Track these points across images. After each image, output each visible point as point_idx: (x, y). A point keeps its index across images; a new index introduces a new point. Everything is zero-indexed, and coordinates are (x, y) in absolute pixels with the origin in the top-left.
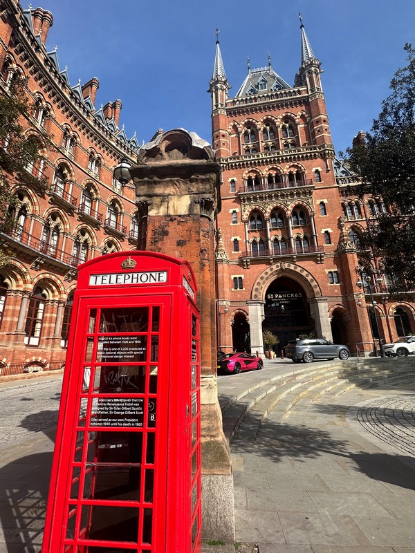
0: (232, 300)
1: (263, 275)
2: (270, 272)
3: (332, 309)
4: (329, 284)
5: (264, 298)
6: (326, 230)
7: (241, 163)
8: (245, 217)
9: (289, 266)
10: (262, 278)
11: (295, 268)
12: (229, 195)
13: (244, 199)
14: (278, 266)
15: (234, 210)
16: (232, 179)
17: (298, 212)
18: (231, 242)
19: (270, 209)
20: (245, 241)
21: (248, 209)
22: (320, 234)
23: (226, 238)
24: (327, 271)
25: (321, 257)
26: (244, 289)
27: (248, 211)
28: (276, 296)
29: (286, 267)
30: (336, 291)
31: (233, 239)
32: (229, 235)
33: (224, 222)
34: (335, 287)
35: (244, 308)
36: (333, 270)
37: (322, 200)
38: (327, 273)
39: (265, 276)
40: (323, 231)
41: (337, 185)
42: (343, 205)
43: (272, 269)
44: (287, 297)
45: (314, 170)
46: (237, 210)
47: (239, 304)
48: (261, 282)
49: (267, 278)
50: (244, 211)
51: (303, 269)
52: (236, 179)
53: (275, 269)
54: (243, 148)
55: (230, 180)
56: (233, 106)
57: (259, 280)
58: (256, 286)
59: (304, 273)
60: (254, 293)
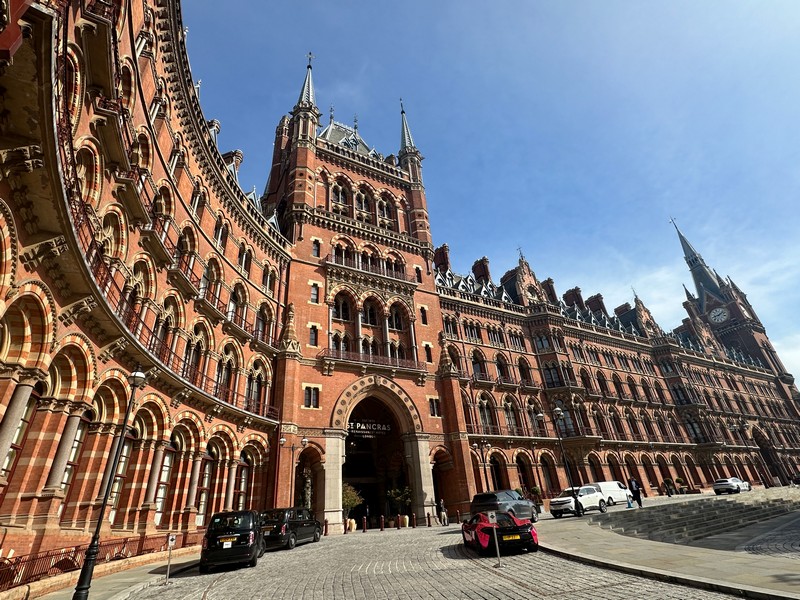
0: (301, 425)
1: (350, 389)
3: (434, 452)
4: (430, 416)
5: (347, 426)
6: (427, 343)
7: (331, 224)
8: (330, 297)
9: (385, 382)
10: (349, 394)
11: (392, 386)
12: (309, 259)
13: (331, 273)
14: (370, 380)
15: (315, 282)
16: (316, 238)
17: (393, 312)
18: (307, 328)
19: (364, 297)
20: (327, 332)
21: (336, 289)
22: (420, 347)
23: (300, 322)
24: (428, 397)
25: (423, 377)
26: (321, 408)
27: (336, 291)
28: (358, 425)
29: (382, 383)
30: (438, 426)
31: (310, 325)
32: (304, 318)
33: (298, 295)
34: (437, 421)
35: (319, 441)
36: (433, 397)
37: (422, 306)
38: (427, 400)
39: (353, 392)
40: (424, 345)
41: (437, 293)
43: (362, 383)
44: (371, 430)
45: (415, 267)
46: (321, 285)
47: (312, 433)
48: (347, 400)
49: (356, 395)
50: (330, 289)
51: (402, 390)
52: (321, 241)
53: (367, 384)
54: (332, 205)
55: (313, 239)
56: (326, 149)
57: (344, 397)
58: (339, 406)
59: (403, 397)
60: (336, 417)
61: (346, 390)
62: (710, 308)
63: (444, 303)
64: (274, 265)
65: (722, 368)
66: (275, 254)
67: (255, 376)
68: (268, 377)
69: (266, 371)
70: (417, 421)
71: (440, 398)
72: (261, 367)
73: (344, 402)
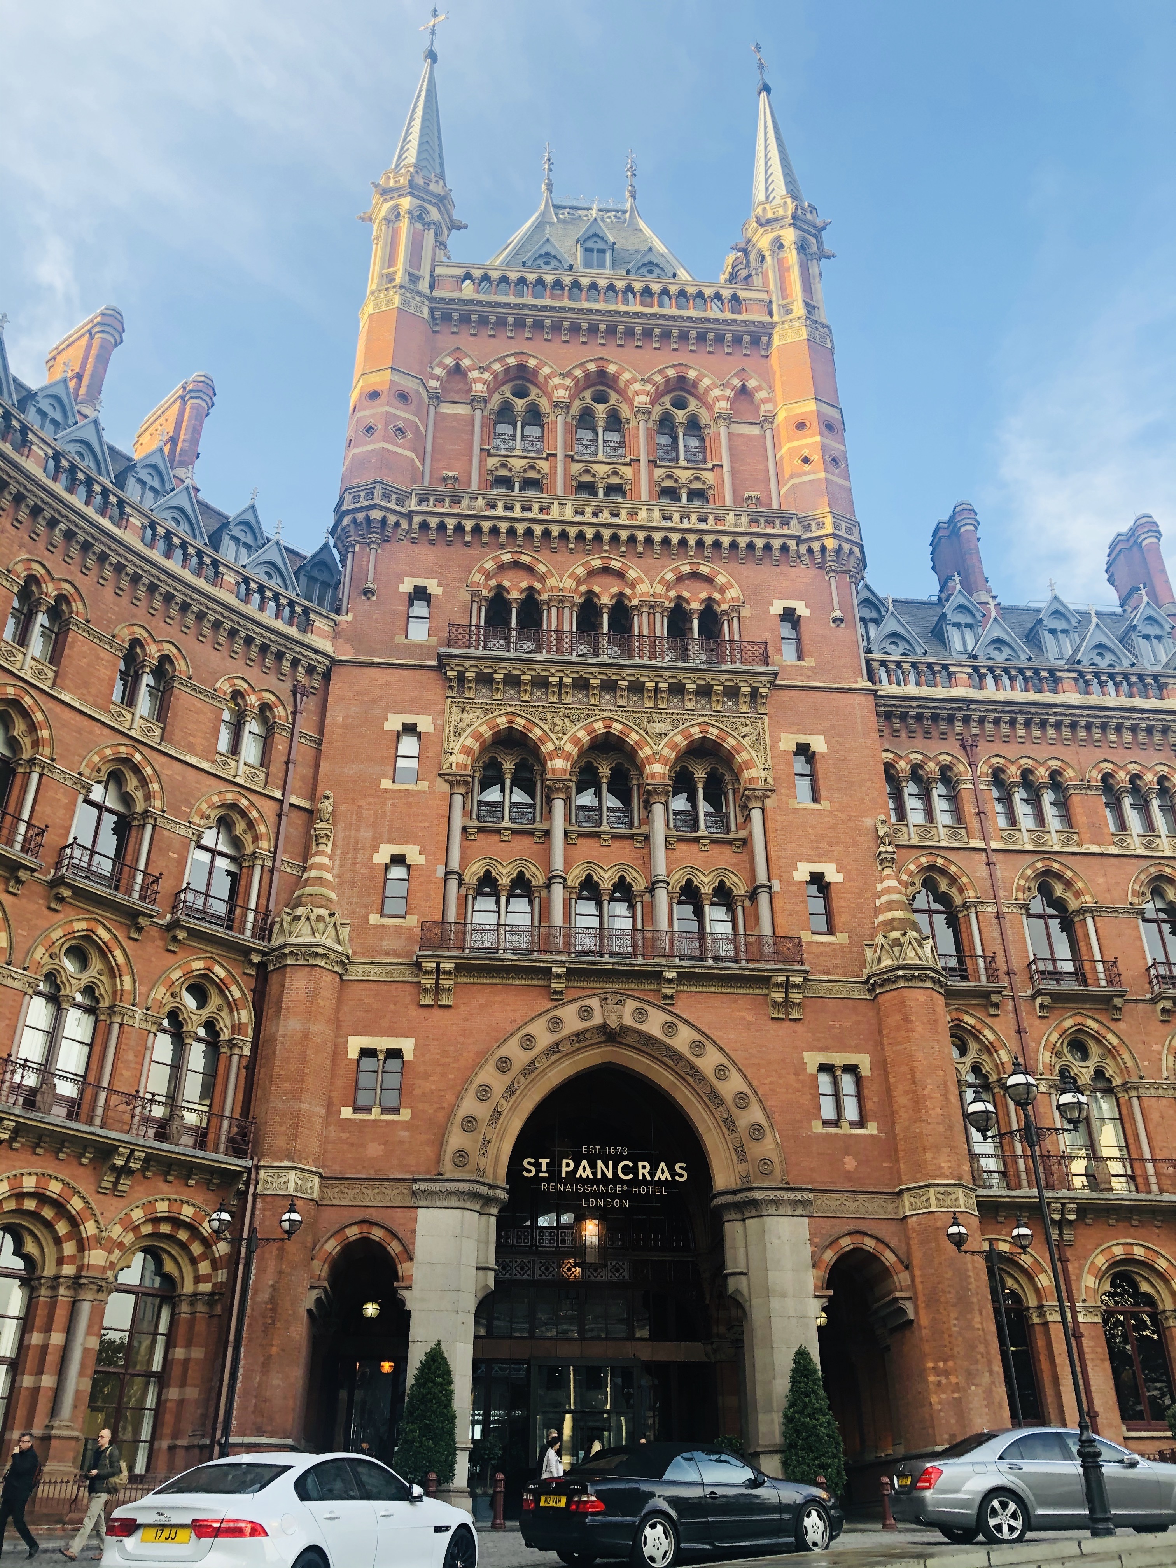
0: (335, 1169)
2: (544, 1039)
3: (829, 1256)
4: (818, 1128)
5: (503, 1172)
6: (817, 868)
7: (469, 525)
8: (458, 758)
9: (641, 1015)
10: (504, 1064)
11: (670, 1028)
12: (394, 649)
13: (461, 679)
14: (585, 1013)
15: (410, 719)
16: (420, 582)
17: (700, 775)
18: (371, 865)
19: (576, 741)
20: (440, 871)
21: (477, 728)
22: (787, 882)
23: (352, 846)
24: (812, 1060)
26: (405, 1115)
27: (477, 736)
28: (567, 1166)
29: (628, 1021)
30: (850, 1163)
31: (384, 854)
32: (366, 834)
33: (351, 770)
34: (848, 1144)
35: (396, 1219)
36: (838, 1059)
37: (803, 739)
38: (812, 1068)
39: (520, 1057)
40: (802, 872)
41: (868, 685)
42: (890, 773)
43: (557, 1022)
44: (616, 1178)
45: (777, 608)
46: (425, 724)
47: (371, 1196)
48: (498, 1083)
49: (530, 1068)
50: (456, 732)
51: (704, 1040)
52: (434, 588)
53: (574, 1024)
55: (407, 586)
57: (488, 1075)
58: (469, 1105)
59: (709, 1061)
60: (456, 1140)
64: (269, 687)
66: (271, 654)
67: (191, 1026)
68: (238, 1028)
69: (232, 1006)
70: (768, 1147)
71: (864, 1061)
72: (215, 1000)
73: (484, 1092)
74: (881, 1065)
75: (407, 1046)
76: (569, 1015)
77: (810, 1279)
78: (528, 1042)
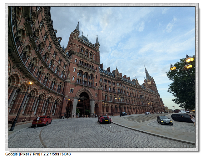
0: (69, 96)
1: (80, 90)
4: (95, 96)
5: (78, 97)
7: (80, 56)
9: (87, 89)
10: (80, 91)
12: (74, 62)
13: (79, 66)
15: (75, 68)
17: (91, 76)
19: (85, 72)
20: (76, 78)
21: (79, 69)
23: (71, 75)
24: (95, 93)
25: (95, 89)
26: (73, 93)
28: (81, 97)
30: (97, 99)
31: (73, 76)
33: (71, 70)
35: (72, 100)
37: (96, 75)
40: (96, 82)
45: (96, 67)
51: (90, 91)
52: (77, 59)
53: (84, 89)
54: (80, 52)
55: (75, 59)
56: (80, 40)
57: (79, 91)
58: (77, 93)
59: (90, 92)
60: (76, 95)
61: (79, 90)
62: (148, 82)
63: (101, 75)
64: (66, 63)
65: (149, 92)
66: (67, 60)
67: (60, 85)
68: (63, 86)
69: (63, 84)
70: (93, 97)
71: (98, 93)
72: (61, 84)
73: (78, 92)
74: (99, 94)
75: (74, 89)
76: (83, 88)
77: (94, 104)
78: (81, 90)
